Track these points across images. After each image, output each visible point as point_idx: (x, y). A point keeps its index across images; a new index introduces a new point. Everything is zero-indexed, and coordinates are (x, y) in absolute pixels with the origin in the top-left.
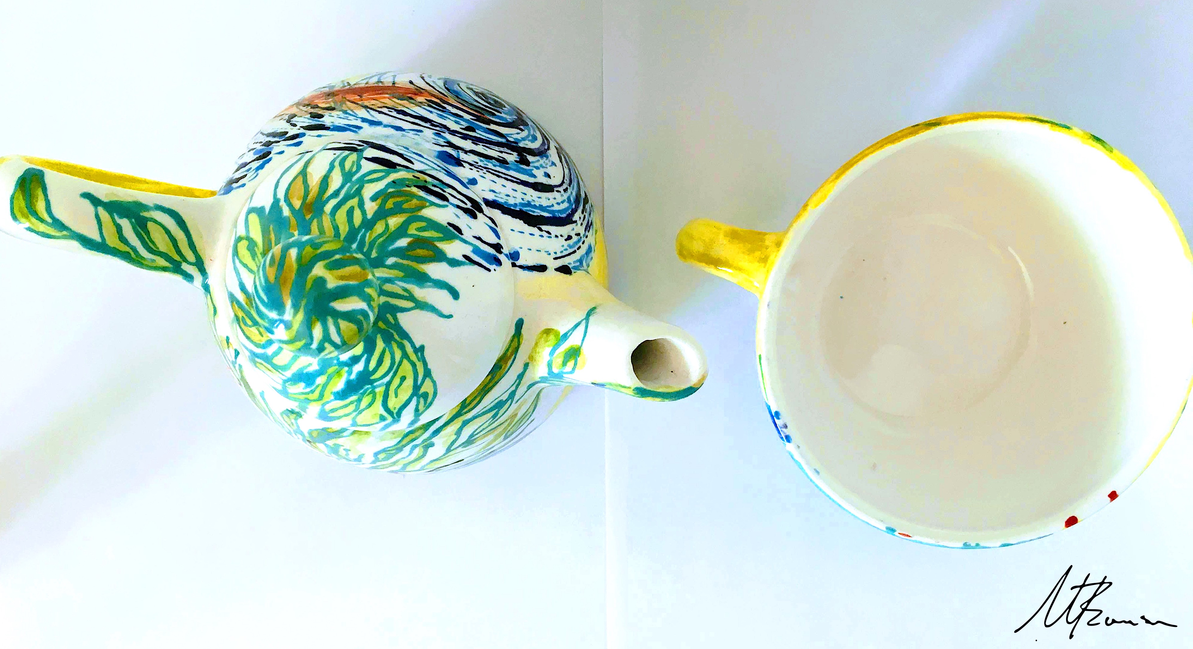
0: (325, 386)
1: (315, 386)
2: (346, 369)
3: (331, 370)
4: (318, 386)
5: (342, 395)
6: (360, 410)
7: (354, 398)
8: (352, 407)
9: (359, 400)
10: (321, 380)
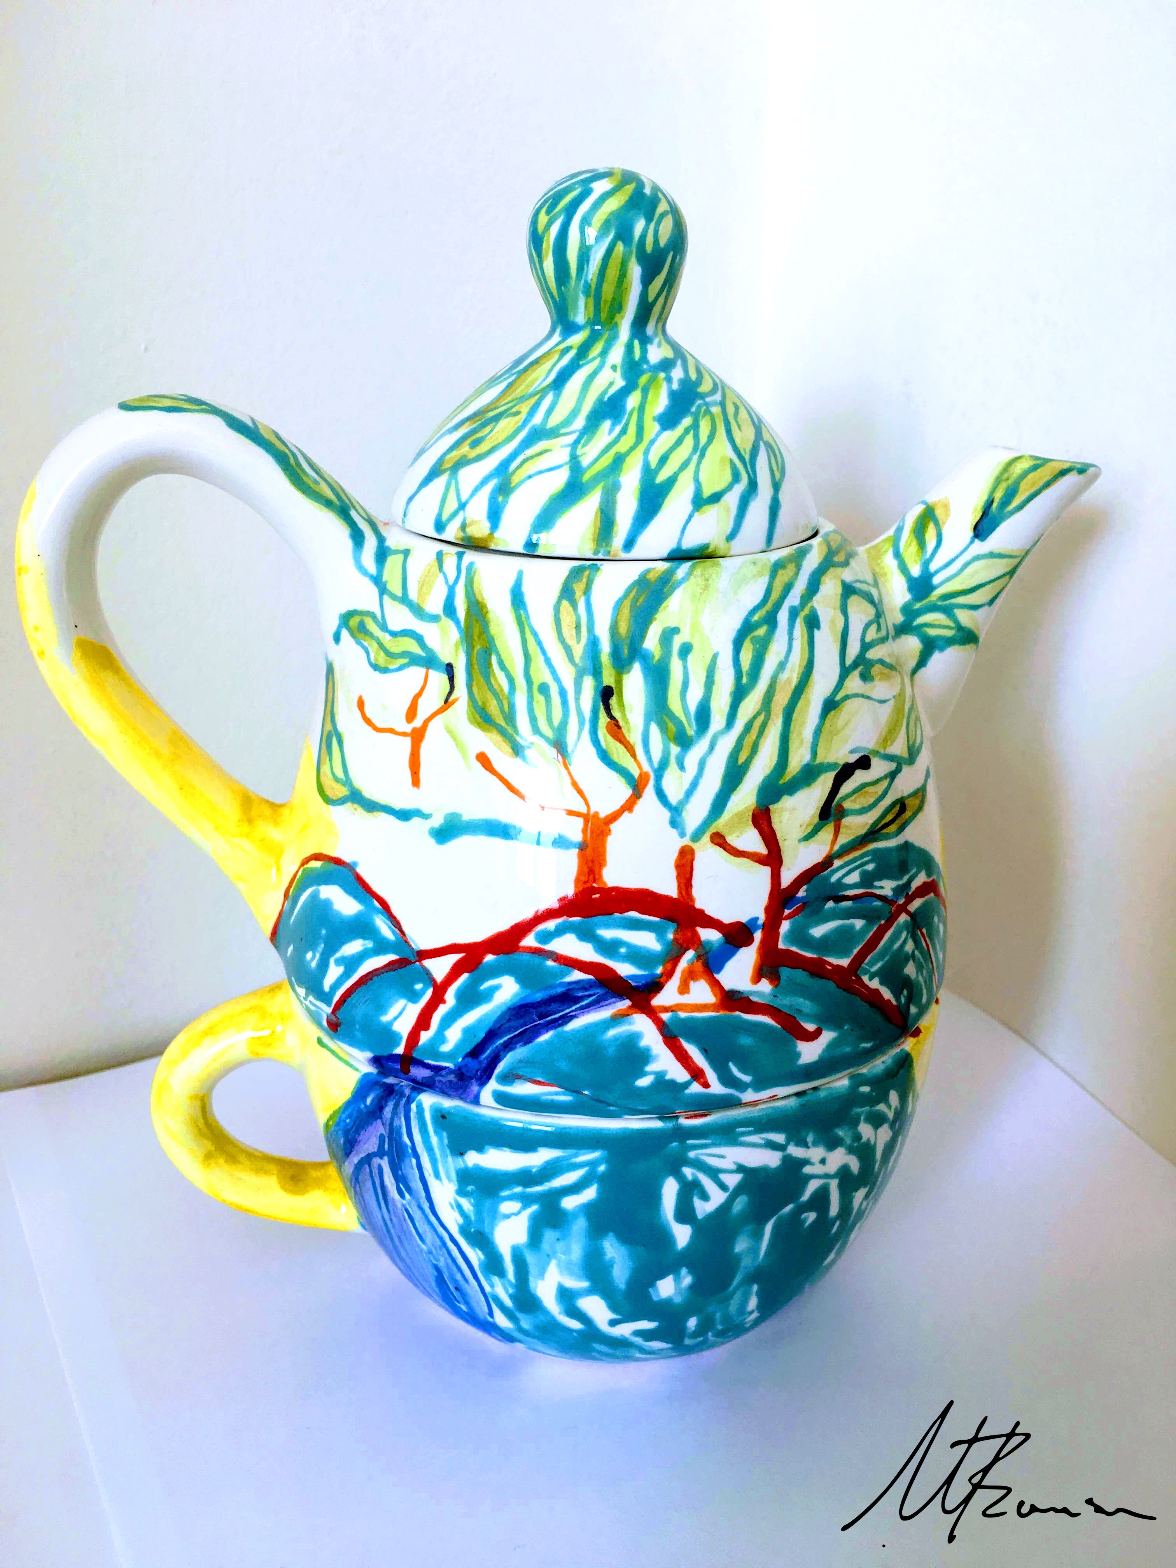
0: (642, 408)
1: (626, 416)
2: (662, 375)
3: (643, 380)
4: (631, 414)
5: (668, 421)
6: (700, 447)
7: (687, 421)
8: (689, 440)
9: (695, 426)
10: (633, 401)
